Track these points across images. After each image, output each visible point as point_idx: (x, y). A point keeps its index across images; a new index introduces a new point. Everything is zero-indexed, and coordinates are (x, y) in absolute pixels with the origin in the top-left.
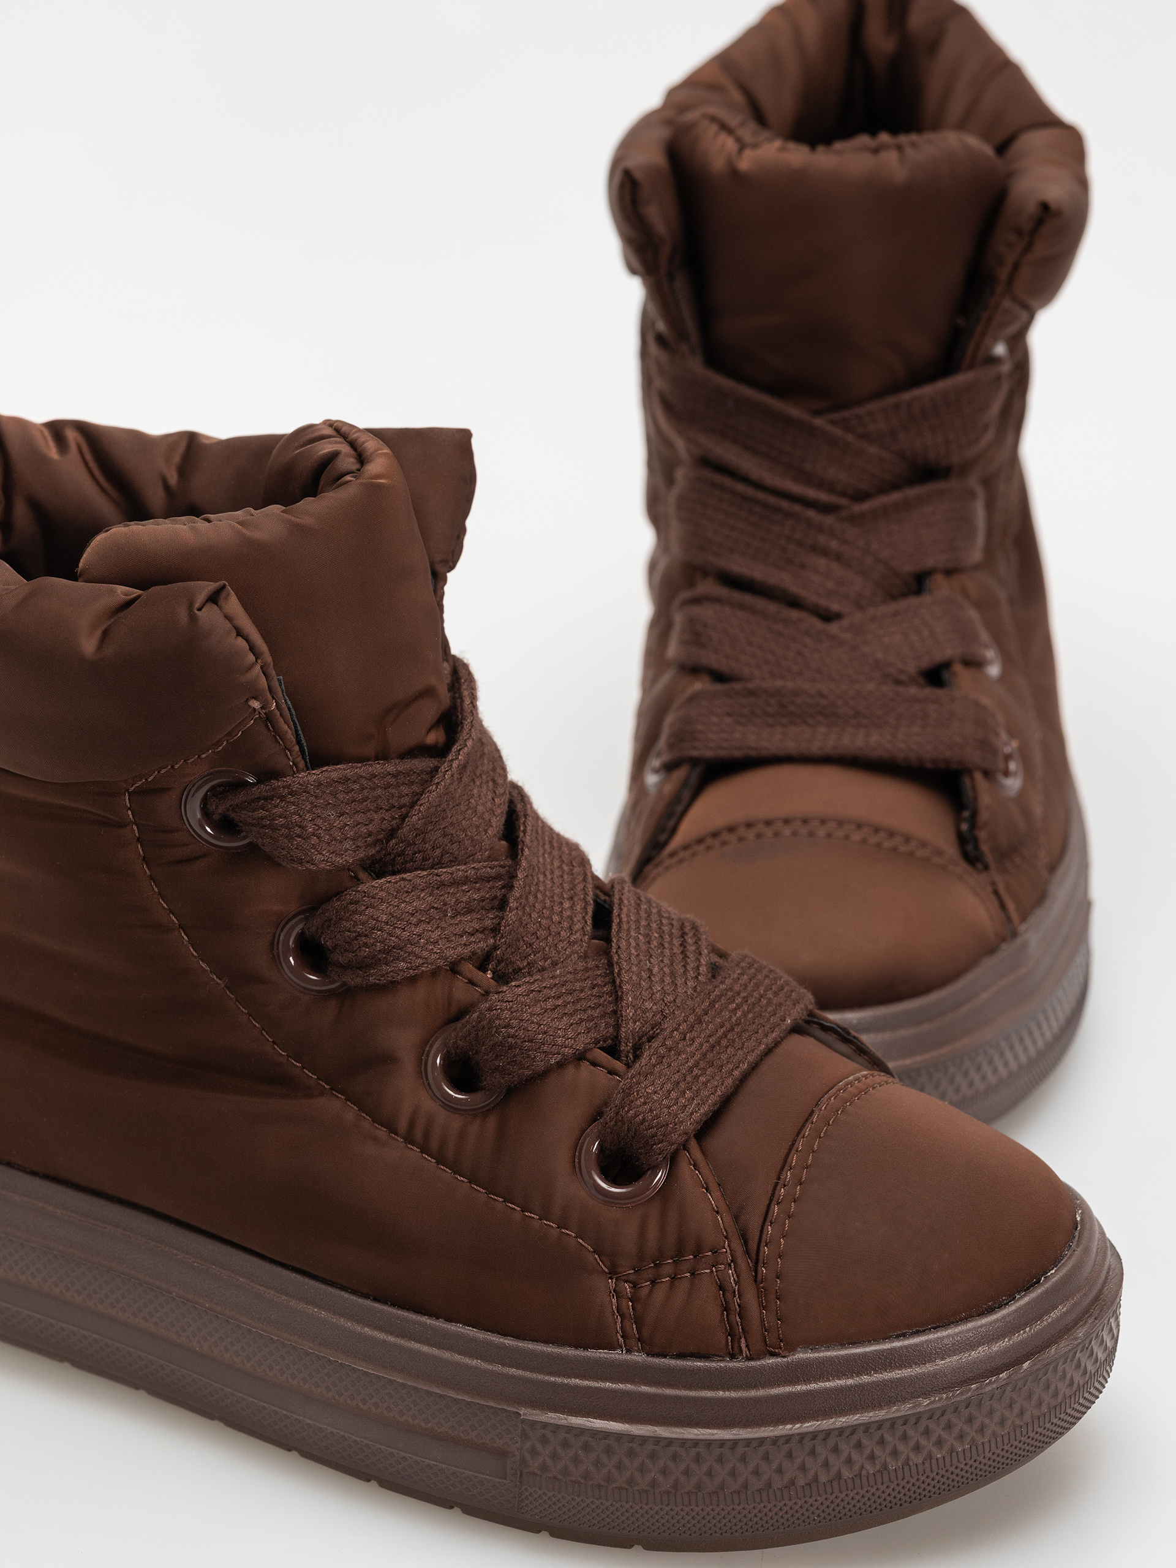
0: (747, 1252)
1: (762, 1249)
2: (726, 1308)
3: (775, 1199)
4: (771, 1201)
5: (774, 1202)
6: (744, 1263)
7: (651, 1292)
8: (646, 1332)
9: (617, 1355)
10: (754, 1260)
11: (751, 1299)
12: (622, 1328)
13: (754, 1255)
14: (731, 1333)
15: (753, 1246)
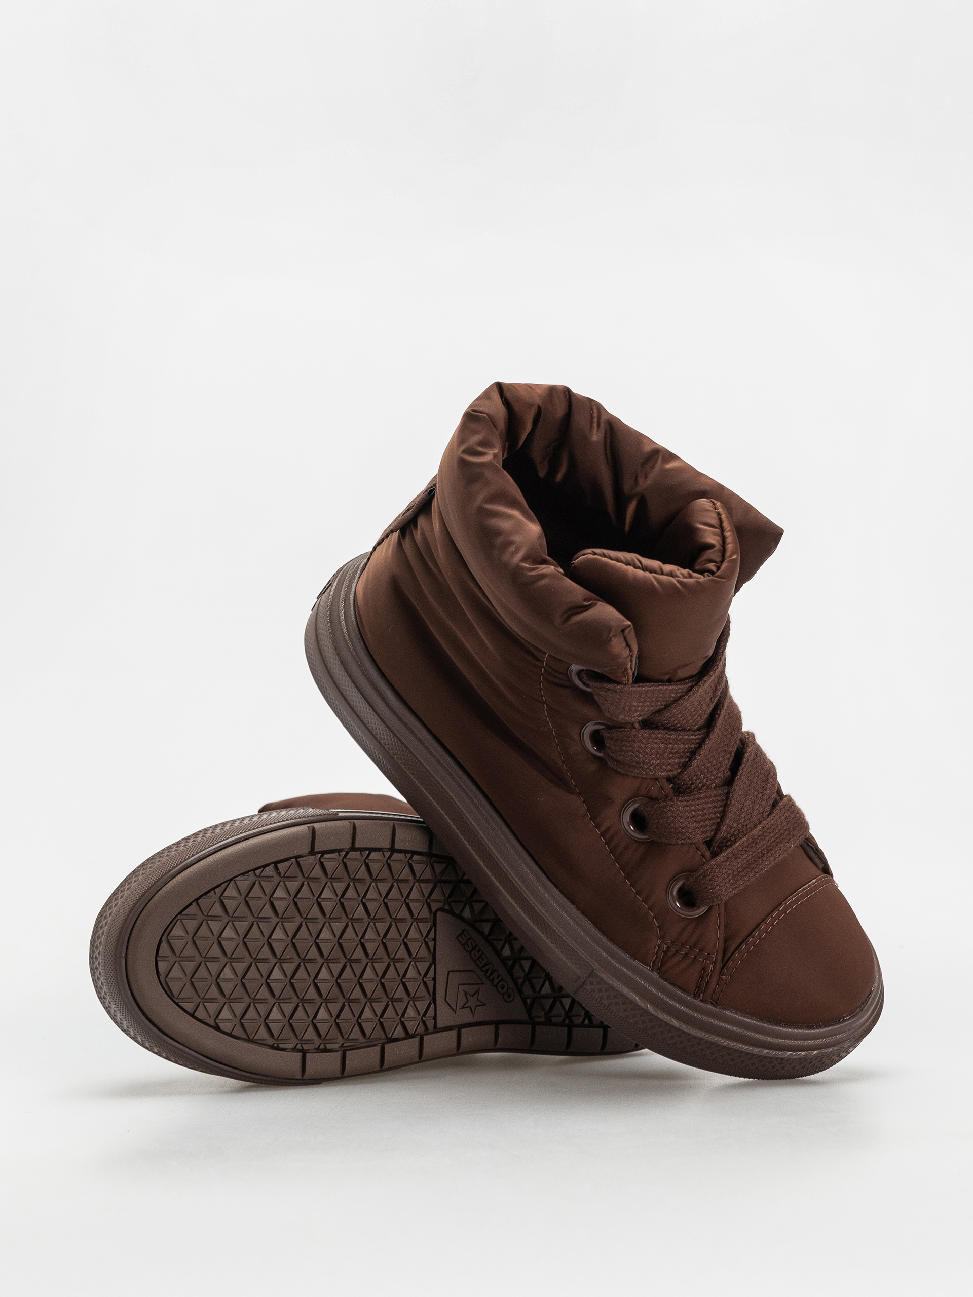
0: (723, 959)
1: (729, 961)
2: (702, 977)
3: (746, 942)
4: (744, 941)
5: (744, 943)
6: (719, 965)
7: (674, 955)
8: (664, 969)
9: (646, 969)
10: (724, 964)
11: (714, 980)
12: (654, 960)
13: (724, 962)
14: (698, 987)
15: (726, 958)
